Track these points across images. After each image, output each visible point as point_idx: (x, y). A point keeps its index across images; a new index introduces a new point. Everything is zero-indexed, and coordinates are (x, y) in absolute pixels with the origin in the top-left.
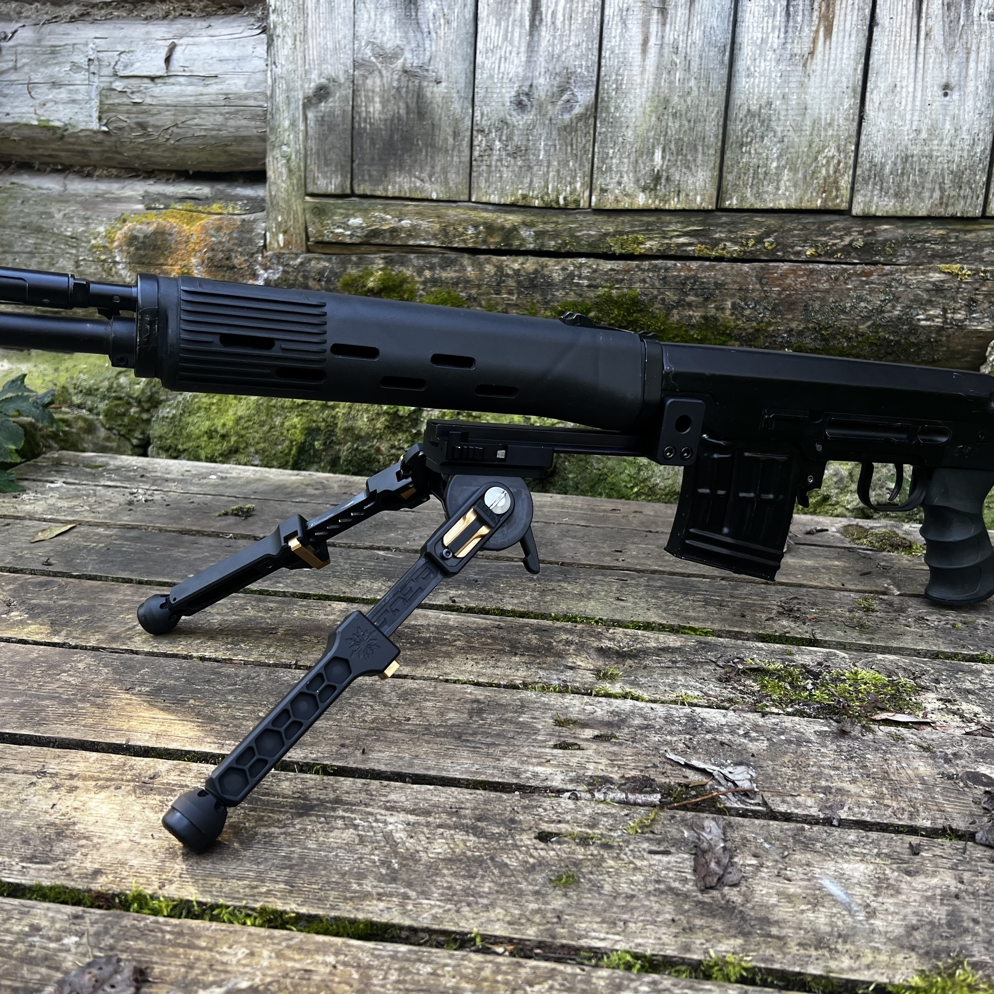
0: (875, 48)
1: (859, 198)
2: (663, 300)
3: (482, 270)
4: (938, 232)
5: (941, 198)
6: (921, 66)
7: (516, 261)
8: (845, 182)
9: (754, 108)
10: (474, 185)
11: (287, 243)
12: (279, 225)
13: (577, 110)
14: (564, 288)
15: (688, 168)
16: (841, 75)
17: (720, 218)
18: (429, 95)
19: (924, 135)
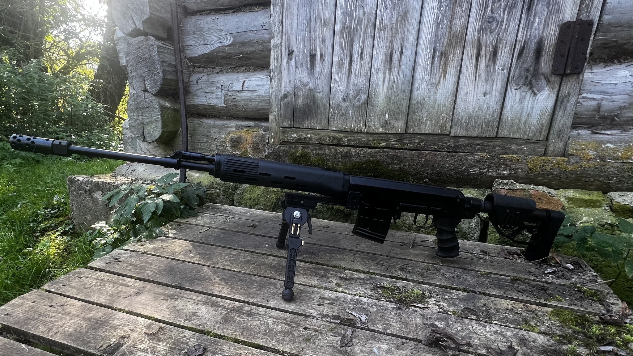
0: (461, 81)
1: (453, 130)
2: (387, 162)
3: (331, 151)
4: (480, 142)
5: (482, 131)
6: (476, 86)
7: (341, 148)
8: (448, 125)
9: (419, 101)
10: (329, 125)
11: (275, 141)
12: (272, 136)
13: (362, 101)
14: (356, 157)
15: (396, 120)
16: (448, 90)
17: (406, 136)
18: (317, 97)
19: (476, 109)
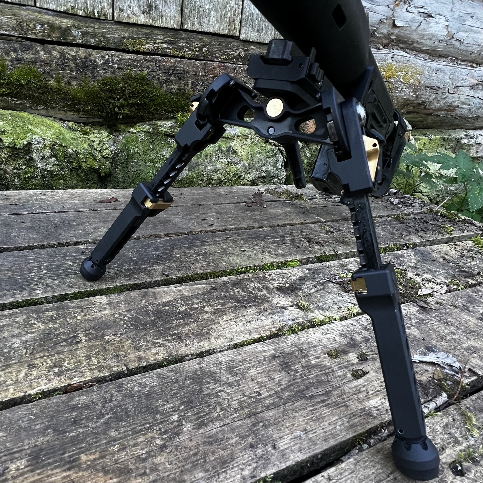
1: (243, 31)
2: (159, 78)
7: (72, 50)
8: (238, 21)
14: (104, 69)
15: (166, 2)
17: (182, 34)
